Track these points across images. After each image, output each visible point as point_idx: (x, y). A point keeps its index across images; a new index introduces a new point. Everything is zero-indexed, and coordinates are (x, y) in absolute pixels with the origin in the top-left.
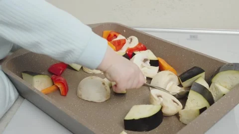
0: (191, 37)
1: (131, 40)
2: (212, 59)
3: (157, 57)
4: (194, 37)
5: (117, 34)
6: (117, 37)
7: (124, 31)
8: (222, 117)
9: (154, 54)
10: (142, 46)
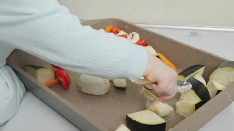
0: (192, 33)
1: (133, 36)
2: (211, 56)
3: (157, 52)
4: (195, 33)
5: (119, 30)
6: (118, 33)
7: (126, 27)
8: (218, 113)
9: (155, 50)
10: (143, 42)
